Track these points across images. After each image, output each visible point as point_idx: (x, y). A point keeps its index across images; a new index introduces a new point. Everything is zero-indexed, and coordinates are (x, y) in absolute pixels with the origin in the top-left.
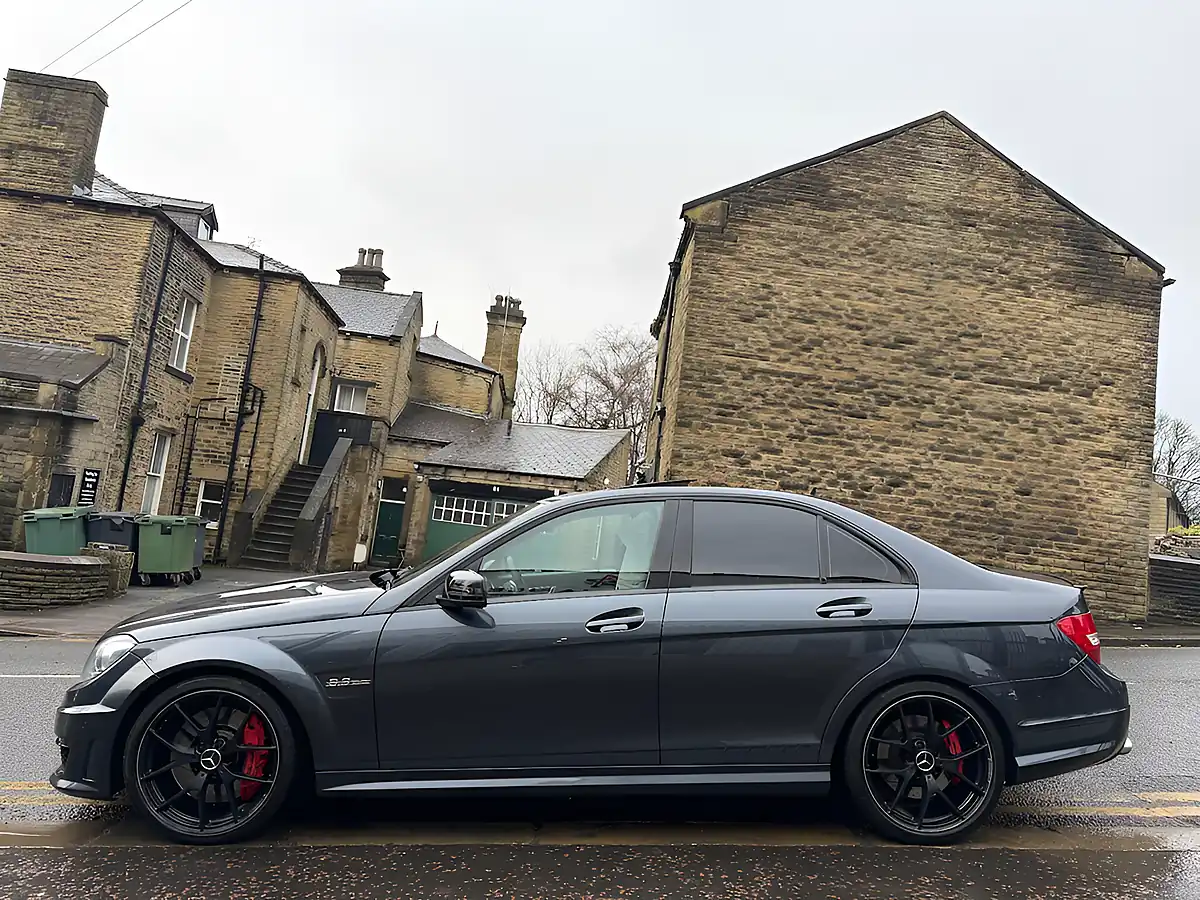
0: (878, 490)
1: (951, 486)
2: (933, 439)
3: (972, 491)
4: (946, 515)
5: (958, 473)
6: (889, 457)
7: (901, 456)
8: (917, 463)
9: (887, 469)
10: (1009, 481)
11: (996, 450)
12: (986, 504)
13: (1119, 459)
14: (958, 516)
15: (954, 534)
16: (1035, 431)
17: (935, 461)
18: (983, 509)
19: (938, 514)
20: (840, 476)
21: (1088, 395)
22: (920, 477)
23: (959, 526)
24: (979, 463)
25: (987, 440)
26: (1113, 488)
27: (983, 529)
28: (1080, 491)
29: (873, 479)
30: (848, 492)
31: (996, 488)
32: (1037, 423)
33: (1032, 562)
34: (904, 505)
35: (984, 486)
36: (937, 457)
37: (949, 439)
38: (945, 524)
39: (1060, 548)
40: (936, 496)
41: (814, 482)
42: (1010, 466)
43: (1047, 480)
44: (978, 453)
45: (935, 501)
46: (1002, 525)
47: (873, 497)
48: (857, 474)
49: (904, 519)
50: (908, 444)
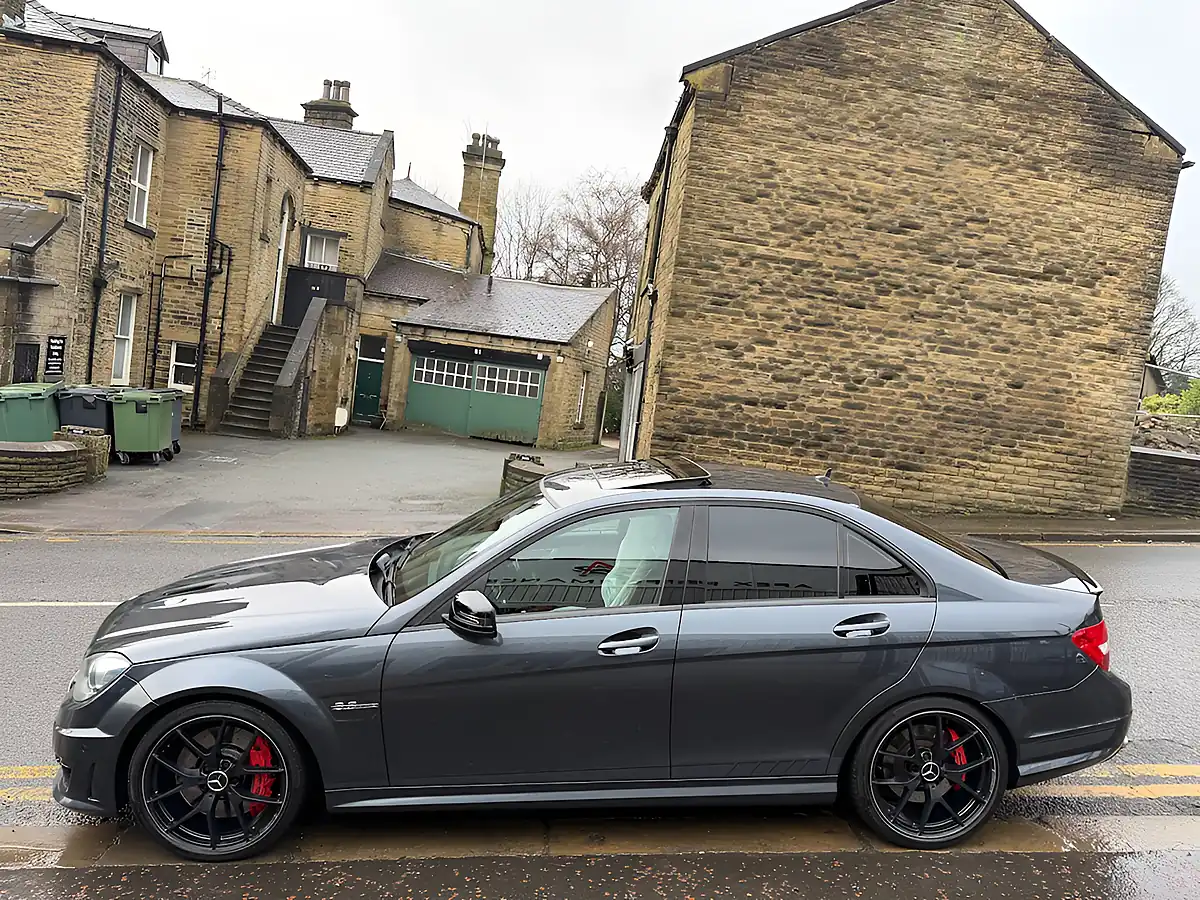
0: (872, 383)
1: (944, 377)
2: (930, 331)
3: (964, 384)
4: (936, 408)
5: (953, 366)
6: (884, 349)
7: (896, 348)
8: (912, 355)
9: (881, 361)
10: (1003, 374)
11: (992, 341)
12: (977, 397)
13: (1113, 351)
14: (947, 409)
15: (943, 427)
16: (1033, 323)
17: (930, 353)
18: (973, 402)
19: (928, 407)
20: (833, 369)
21: (1090, 285)
22: (914, 370)
23: (948, 419)
24: (975, 355)
25: (984, 332)
26: (1105, 381)
27: (974, 423)
28: (1071, 384)
29: (866, 372)
30: (841, 384)
31: (988, 381)
32: (1037, 315)
33: (1016, 454)
34: (895, 398)
35: (976, 379)
36: (932, 349)
37: (946, 331)
38: (935, 417)
39: (1046, 442)
40: (929, 389)
41: (807, 374)
42: (1005, 359)
43: (1040, 372)
44: (974, 345)
45: (925, 393)
46: (992, 419)
47: (865, 390)
48: (850, 366)
49: (894, 412)
50: (905, 335)
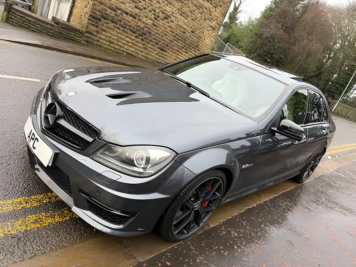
0: (161, 19)
1: (178, 24)
2: (179, 7)
3: (182, 27)
4: (174, 33)
5: (181, 20)
6: (167, 8)
7: (170, 9)
8: (173, 13)
9: (165, 12)
10: (191, 28)
11: (192, 16)
12: (184, 33)
13: (213, 29)
14: (176, 34)
15: (174, 40)
16: (201, 14)
17: (177, 14)
18: (183, 34)
19: (172, 32)
20: (153, 9)
21: (215, 8)
22: (173, 18)
23: (176, 37)
24: (187, 19)
25: (191, 12)
26: (209, 37)
27: (181, 41)
28: (203, 36)
29: (161, 15)
30: (153, 16)
31: (188, 28)
32: (203, 12)
33: (187, 53)
34: (166, 26)
35: (185, 27)
36: (178, 13)
37: (183, 8)
38: (173, 36)
39: (194, 51)
40: (174, 26)
41: (145, 9)
42: (193, 23)
43: (199, 30)
44: (188, 16)
45: (173, 27)
46: (184, 40)
47: (159, 21)
48: (157, 11)
49: (164, 31)
50: (173, 6)
